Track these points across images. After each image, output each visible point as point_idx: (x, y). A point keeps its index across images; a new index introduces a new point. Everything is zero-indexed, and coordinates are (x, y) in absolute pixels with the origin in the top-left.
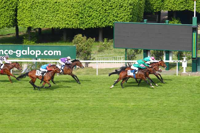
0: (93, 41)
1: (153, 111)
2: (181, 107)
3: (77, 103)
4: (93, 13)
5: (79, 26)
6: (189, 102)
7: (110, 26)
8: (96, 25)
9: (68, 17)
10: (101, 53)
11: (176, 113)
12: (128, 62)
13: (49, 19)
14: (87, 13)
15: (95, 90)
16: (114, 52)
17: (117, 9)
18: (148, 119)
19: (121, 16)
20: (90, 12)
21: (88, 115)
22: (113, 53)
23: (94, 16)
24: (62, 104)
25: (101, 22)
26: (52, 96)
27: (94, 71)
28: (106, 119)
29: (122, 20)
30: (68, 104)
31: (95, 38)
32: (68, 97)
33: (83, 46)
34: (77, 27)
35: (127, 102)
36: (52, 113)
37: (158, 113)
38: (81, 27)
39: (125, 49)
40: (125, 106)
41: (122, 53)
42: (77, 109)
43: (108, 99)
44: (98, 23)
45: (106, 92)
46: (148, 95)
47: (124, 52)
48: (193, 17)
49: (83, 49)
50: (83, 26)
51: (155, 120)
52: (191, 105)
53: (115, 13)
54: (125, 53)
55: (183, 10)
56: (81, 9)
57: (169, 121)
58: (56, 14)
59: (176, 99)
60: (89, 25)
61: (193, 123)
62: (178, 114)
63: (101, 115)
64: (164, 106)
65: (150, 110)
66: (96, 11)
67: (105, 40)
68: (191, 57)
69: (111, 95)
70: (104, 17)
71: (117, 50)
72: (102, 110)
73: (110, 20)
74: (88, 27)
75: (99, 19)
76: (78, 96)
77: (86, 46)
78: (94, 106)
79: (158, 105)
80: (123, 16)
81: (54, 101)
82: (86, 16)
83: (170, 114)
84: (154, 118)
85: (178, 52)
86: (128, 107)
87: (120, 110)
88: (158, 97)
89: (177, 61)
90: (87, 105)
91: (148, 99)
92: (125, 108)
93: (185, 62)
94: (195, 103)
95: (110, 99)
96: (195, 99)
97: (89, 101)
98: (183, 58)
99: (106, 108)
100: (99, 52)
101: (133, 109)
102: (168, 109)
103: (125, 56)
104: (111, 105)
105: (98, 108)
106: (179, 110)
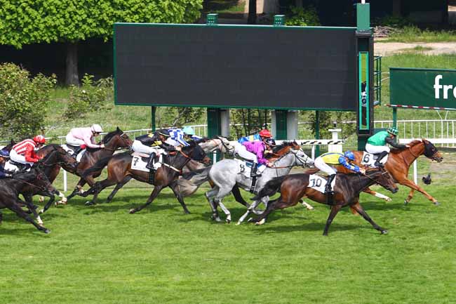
0: (49, 84)
1: (240, 299)
2: (327, 284)
3: (5, 279)
7: (102, 35)
8: (58, 32)
10: (74, 122)
15: (61, 238)
16: (114, 117)
19: (135, 3)
22: (112, 121)
25: (74, 24)
29: (137, 16)
31: (56, 74)
33: (19, 100)
35: (160, 274)
38: (13, 42)
39: (150, 108)
40: (155, 286)
41: (140, 119)
43: (101, 264)
44: (62, 27)
45: (95, 245)
47: (147, 116)
48: (358, 5)
49: (17, 111)
50: (17, 38)
52: (359, 279)
54: (149, 120)
59: (311, 258)
60: (36, 33)
64: (276, 284)
65: (232, 295)
67: (87, 79)
68: (354, 127)
69: (109, 252)
70: (82, 8)
71: (125, 110)
73: (101, 18)
74: (33, 39)
75: (67, 15)
76: (8, 258)
77: (29, 101)
78: (58, 288)
79: (259, 279)
80: (143, 4)
85: (314, 112)
86: (166, 288)
88: (256, 256)
89: (313, 141)
90: (37, 284)
91: (224, 262)
92: (157, 291)
93: (336, 143)
94: (372, 272)
95: (108, 264)
96: (371, 257)
97: (41, 273)
98: (330, 130)
99: (97, 292)
100: (70, 117)
101: (181, 295)
102: (288, 291)
103: (151, 129)
104: (109, 283)
105: (71, 293)
106: (321, 293)
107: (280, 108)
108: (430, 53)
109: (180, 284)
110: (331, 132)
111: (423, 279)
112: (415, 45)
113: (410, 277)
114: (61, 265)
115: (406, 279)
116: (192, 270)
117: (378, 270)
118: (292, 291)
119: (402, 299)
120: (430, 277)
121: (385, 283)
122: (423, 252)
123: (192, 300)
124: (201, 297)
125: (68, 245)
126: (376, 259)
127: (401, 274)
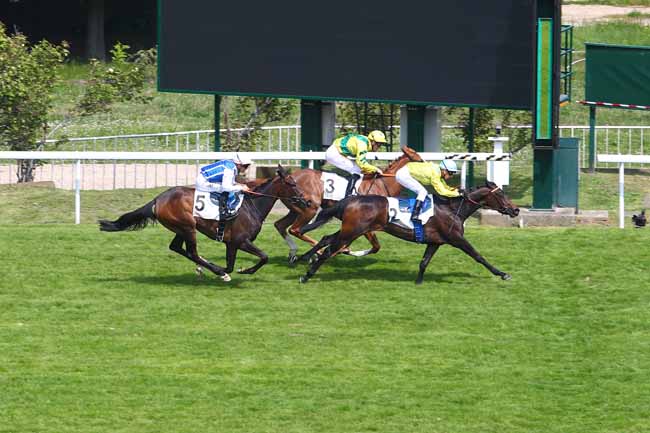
0: (57, 58)
1: (343, 397)
2: (479, 377)
10: (96, 116)
11: (457, 407)
16: (159, 110)
21: (29, 417)
22: (155, 117)
27: (60, 202)
31: (68, 41)
33: (9, 80)
35: (220, 356)
37: (371, 407)
39: (212, 97)
40: (212, 374)
41: (198, 115)
43: (129, 338)
45: (120, 308)
47: (209, 109)
49: (6, 97)
52: (529, 370)
54: (212, 115)
62: (465, 411)
63: (93, 416)
65: (331, 391)
67: (119, 50)
68: (529, 135)
69: (142, 320)
71: (175, 99)
77: (25, 82)
78: (60, 374)
79: (373, 367)
83: (426, 413)
85: (467, 110)
86: (227, 377)
88: (370, 332)
89: (464, 154)
90: (28, 367)
91: (320, 339)
92: (213, 382)
93: (499, 159)
94: (550, 361)
95: (139, 339)
96: (548, 338)
97: (36, 349)
98: (490, 139)
99: (122, 381)
100: (88, 110)
101: (251, 388)
102: (419, 387)
103: (214, 131)
104: (142, 368)
105: (80, 382)
106: (468, 392)
107: (414, 103)
109: (250, 372)
110: (492, 142)
111: (627, 373)
112: (629, 10)
113: (608, 370)
114: (67, 337)
115: (602, 373)
116: (269, 351)
117: (559, 358)
118: (425, 387)
119: (595, 403)
120: (638, 371)
121: (567, 379)
122: (630, 332)
123: (268, 397)
124: (283, 394)
125: (79, 307)
126: (557, 341)
127: (594, 364)
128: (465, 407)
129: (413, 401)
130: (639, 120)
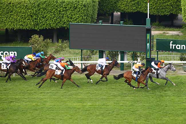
0: (49, 42)
1: (109, 111)
2: (136, 106)
4: (47, 14)
5: (33, 27)
6: (144, 102)
7: (65, 27)
8: (51, 26)
9: (23, 18)
11: (132, 112)
12: (83, 63)
13: (3, 20)
14: (41, 14)
15: (52, 91)
17: (71, 11)
18: (104, 118)
19: (75, 17)
20: (44, 13)
22: (68, 54)
23: (49, 17)
24: (19, 104)
25: (56, 23)
26: (9, 97)
28: (63, 119)
29: (76, 21)
30: (25, 105)
31: (52, 39)
32: (26, 97)
34: (32, 29)
35: (84, 102)
36: (10, 114)
37: (115, 113)
38: (36, 28)
39: (81, 50)
41: (76, 54)
42: (35, 109)
43: (65, 99)
44: (52, 24)
46: (104, 95)
48: (147, 19)
49: (39, 50)
50: (38, 27)
51: (112, 119)
53: (69, 14)
55: (135, 11)
56: (36, 10)
57: (125, 120)
58: (10, 15)
59: (132, 98)
60: (43, 26)
61: (148, 121)
62: (134, 113)
64: (120, 106)
66: (51, 12)
67: (60, 41)
68: (145, 57)
70: (59, 18)
71: (72, 51)
72: (60, 110)
74: (42, 28)
75: (54, 21)
78: (51, 106)
79: (115, 104)
80: (78, 17)
81: (11, 102)
82: (40, 17)
84: (111, 117)
85: (132, 52)
86: (85, 107)
87: (78, 110)
88: (114, 97)
89: (132, 61)
91: (104, 99)
92: (83, 108)
93: (139, 62)
94: (150, 103)
95: (67, 99)
96: (150, 98)
97: (46, 101)
98: (137, 58)
99: (64, 108)
101: (90, 109)
103: (81, 57)
105: (55, 108)
106: (134, 109)
107: (122, 51)
108: (168, 34)
109: (90, 106)
112: (163, 32)
113: (162, 105)
117: (152, 102)
122: (166, 97)
126: (152, 99)
127: (159, 104)
128: (134, 112)
129: (123, 111)
130: (166, 54)
